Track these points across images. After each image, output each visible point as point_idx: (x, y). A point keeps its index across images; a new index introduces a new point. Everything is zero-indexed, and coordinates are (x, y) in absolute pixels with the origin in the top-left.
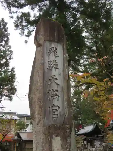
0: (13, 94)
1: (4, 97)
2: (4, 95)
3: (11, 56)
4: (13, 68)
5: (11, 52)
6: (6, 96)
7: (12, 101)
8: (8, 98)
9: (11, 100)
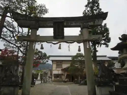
0: (109, 42)
1: (102, 45)
2: (102, 44)
4: (105, 24)
6: (104, 44)
9: (107, 46)
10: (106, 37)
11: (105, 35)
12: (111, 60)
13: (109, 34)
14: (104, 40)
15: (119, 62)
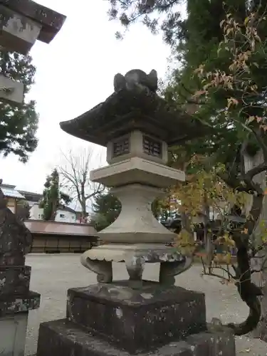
0: (30, 150)
1: (12, 152)
2: (12, 150)
3: (33, 77)
4: (33, 103)
5: (33, 69)
6: (17, 152)
7: (26, 163)
8: (18, 156)
9: (25, 161)
10: (26, 134)
11: (25, 129)
12: (23, 199)
13: (35, 128)
14: (19, 140)
15: (42, 206)
